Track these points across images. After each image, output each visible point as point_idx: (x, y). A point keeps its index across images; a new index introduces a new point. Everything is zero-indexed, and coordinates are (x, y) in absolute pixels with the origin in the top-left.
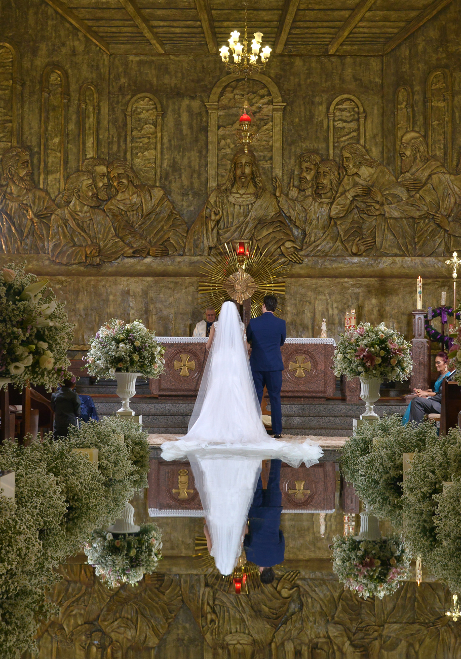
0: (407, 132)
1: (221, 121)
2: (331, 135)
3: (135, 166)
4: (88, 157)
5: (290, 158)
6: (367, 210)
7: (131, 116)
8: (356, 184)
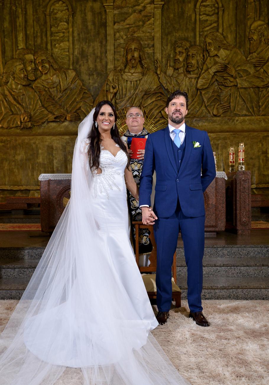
0: (255, 21)
1: (116, 18)
2: (198, 26)
3: (54, 54)
4: (20, 48)
5: (167, 45)
6: (224, 82)
7: (50, 16)
8: (216, 63)
